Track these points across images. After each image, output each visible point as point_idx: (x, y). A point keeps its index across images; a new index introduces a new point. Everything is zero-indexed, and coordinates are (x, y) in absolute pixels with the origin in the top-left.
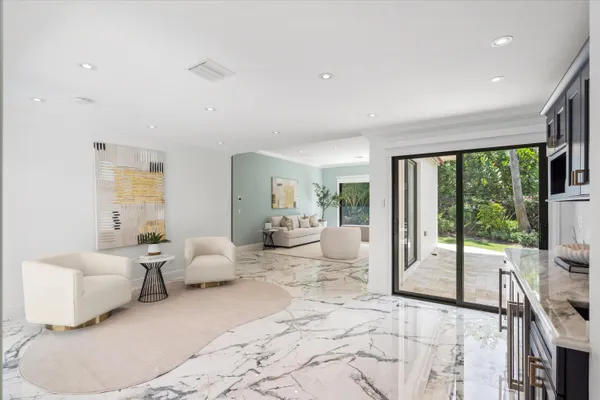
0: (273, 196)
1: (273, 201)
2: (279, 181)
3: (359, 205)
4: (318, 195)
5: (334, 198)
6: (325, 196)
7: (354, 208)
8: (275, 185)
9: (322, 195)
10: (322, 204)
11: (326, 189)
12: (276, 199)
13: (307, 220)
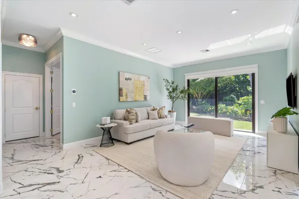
0: (120, 90)
1: (120, 95)
2: (127, 76)
3: (203, 98)
4: (168, 89)
5: (182, 92)
6: (174, 90)
7: (200, 100)
8: (122, 79)
9: (171, 90)
10: (171, 97)
11: (175, 85)
12: (124, 92)
13: (156, 112)
